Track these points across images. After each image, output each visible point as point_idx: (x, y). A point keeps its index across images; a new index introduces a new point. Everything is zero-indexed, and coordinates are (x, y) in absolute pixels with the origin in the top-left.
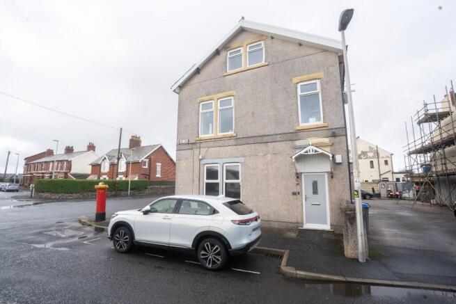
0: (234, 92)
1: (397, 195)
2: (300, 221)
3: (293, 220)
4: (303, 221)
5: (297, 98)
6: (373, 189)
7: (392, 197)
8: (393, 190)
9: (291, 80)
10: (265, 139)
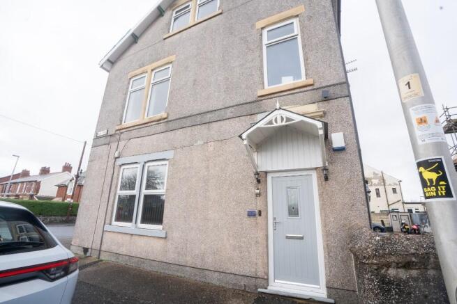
0: (172, 58)
1: (415, 230)
2: (260, 274)
3: (248, 270)
4: (267, 274)
5: (261, 49)
6: (382, 221)
7: (408, 232)
8: (407, 223)
9: (253, 25)
10: (209, 117)
